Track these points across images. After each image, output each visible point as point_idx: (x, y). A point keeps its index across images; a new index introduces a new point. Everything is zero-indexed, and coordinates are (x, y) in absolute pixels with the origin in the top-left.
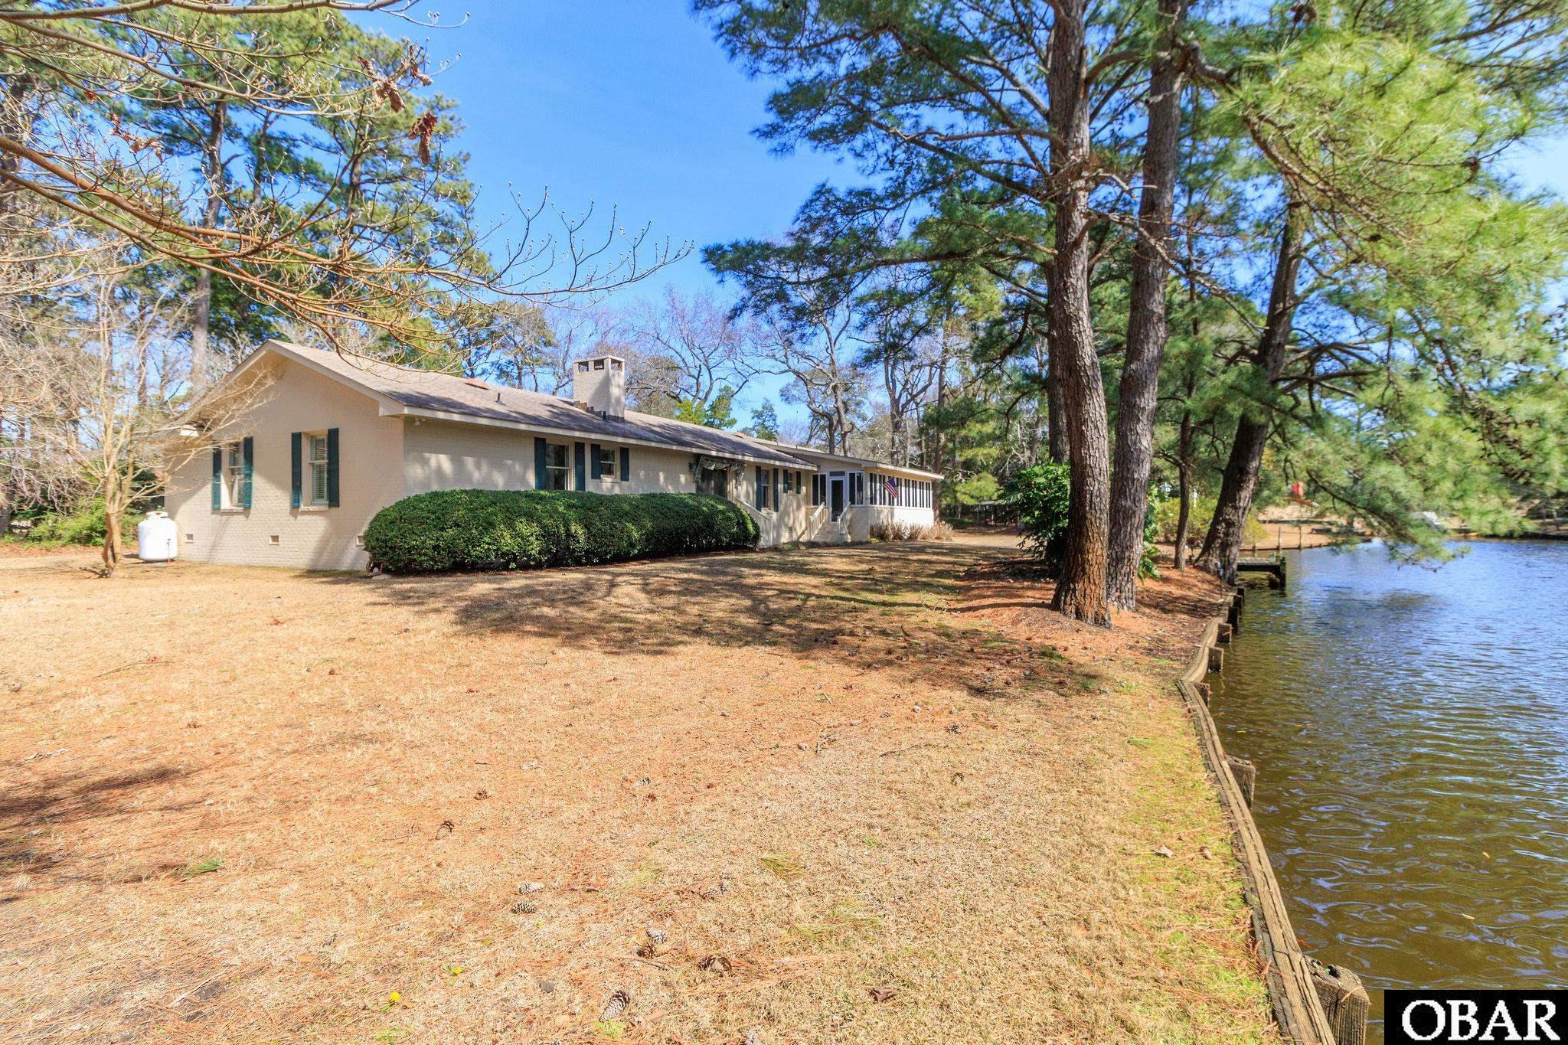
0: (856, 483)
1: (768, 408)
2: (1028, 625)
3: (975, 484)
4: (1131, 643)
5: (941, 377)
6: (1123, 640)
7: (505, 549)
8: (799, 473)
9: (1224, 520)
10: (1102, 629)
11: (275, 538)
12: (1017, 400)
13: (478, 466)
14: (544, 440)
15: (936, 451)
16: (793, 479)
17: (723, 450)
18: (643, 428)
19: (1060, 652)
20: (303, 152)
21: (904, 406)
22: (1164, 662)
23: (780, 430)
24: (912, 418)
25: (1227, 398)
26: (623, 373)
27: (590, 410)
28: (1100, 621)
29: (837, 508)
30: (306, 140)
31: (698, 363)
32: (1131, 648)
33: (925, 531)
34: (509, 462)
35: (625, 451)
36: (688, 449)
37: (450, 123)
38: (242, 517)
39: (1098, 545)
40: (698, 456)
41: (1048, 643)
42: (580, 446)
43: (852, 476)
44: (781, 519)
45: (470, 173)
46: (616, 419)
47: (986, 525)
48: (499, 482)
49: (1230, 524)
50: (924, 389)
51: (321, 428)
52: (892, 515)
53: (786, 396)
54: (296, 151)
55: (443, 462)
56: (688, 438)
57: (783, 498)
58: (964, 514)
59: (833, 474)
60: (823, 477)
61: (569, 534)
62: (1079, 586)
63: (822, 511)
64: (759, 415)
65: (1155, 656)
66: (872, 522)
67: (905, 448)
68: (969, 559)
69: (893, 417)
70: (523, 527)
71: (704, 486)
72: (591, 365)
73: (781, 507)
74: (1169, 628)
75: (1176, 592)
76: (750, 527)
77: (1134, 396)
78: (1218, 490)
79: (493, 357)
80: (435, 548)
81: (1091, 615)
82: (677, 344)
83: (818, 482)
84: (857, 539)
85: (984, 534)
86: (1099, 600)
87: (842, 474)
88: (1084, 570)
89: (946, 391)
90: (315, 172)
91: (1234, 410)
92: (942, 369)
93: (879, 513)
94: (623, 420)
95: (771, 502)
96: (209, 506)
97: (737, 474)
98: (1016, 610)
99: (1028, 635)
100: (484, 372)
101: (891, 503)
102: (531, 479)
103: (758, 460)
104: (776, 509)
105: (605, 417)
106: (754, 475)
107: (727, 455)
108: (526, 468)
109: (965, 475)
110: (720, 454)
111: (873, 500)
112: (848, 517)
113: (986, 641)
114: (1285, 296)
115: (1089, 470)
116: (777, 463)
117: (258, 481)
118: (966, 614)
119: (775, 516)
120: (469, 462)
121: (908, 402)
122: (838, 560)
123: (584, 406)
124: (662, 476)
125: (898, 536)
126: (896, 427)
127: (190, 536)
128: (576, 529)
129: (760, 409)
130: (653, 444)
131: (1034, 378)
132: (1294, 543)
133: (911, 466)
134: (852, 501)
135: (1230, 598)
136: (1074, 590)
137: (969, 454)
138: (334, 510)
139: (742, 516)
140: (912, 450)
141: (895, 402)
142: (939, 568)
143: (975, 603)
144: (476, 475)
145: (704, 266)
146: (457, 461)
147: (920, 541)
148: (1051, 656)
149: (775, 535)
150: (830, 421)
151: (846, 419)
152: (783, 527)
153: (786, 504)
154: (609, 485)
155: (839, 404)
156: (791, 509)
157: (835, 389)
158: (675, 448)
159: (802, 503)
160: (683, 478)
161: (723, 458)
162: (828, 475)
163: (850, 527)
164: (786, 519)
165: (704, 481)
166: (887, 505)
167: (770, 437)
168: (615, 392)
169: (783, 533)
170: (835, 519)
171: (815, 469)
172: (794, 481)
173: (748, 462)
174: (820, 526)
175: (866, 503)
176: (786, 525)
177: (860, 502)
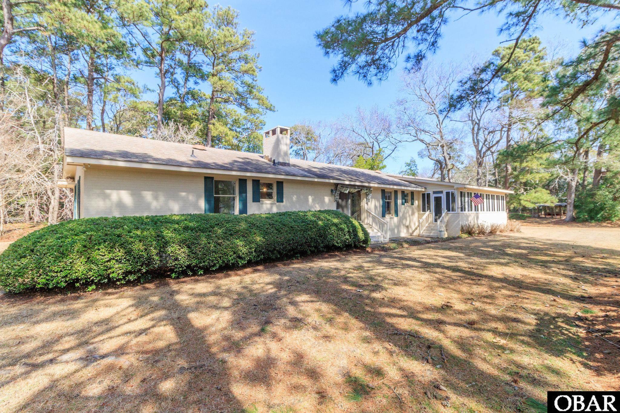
0: (450, 197)
1: (413, 161)
3: (534, 195)
5: (508, 136)
8: (412, 193)
13: (156, 198)
14: (212, 178)
15: (505, 177)
16: (408, 197)
17: (356, 180)
21: (484, 153)
24: (489, 160)
27: (270, 160)
29: (438, 212)
30: (204, 62)
33: (502, 227)
34: (184, 194)
35: (280, 184)
36: (327, 181)
40: (337, 185)
42: (244, 181)
43: (448, 194)
44: (400, 222)
46: (284, 164)
47: (539, 217)
48: (175, 208)
50: (498, 142)
52: (478, 218)
53: (421, 154)
55: (124, 196)
57: (402, 209)
59: (434, 193)
60: (429, 195)
63: (429, 215)
64: (408, 165)
66: (465, 223)
67: (485, 176)
69: (477, 159)
71: (344, 203)
72: (271, 133)
73: (400, 214)
83: (426, 198)
84: (451, 235)
87: (441, 192)
89: (512, 143)
93: (467, 217)
94: (288, 165)
95: (393, 211)
97: (367, 195)
101: (476, 209)
102: (202, 204)
103: (383, 186)
104: (397, 215)
105: (275, 162)
106: (380, 195)
107: (358, 183)
108: (198, 197)
109: (526, 190)
110: (352, 183)
111: (463, 209)
112: (446, 220)
116: (395, 187)
119: (396, 219)
120: (148, 195)
121: (487, 151)
123: (267, 158)
124: (310, 199)
125: (482, 232)
126: (480, 164)
129: (409, 162)
130: (299, 178)
133: (489, 186)
134: (448, 210)
140: (489, 177)
141: (479, 152)
144: (154, 205)
146: (136, 195)
147: (498, 235)
149: (396, 231)
150: (441, 165)
151: (449, 163)
152: (402, 226)
153: (404, 212)
154: (269, 206)
155: (445, 154)
156: (408, 215)
157: (442, 146)
158: (316, 180)
159: (415, 211)
160: (327, 199)
161: (354, 186)
162: (431, 193)
163: (446, 226)
164: (404, 222)
165: (343, 200)
166: (473, 211)
167: (414, 175)
168: (284, 148)
169: (402, 230)
170: (436, 221)
171: (423, 190)
172: (409, 198)
173: (374, 188)
174: (427, 225)
175: (458, 210)
176: (404, 225)
177: (454, 210)
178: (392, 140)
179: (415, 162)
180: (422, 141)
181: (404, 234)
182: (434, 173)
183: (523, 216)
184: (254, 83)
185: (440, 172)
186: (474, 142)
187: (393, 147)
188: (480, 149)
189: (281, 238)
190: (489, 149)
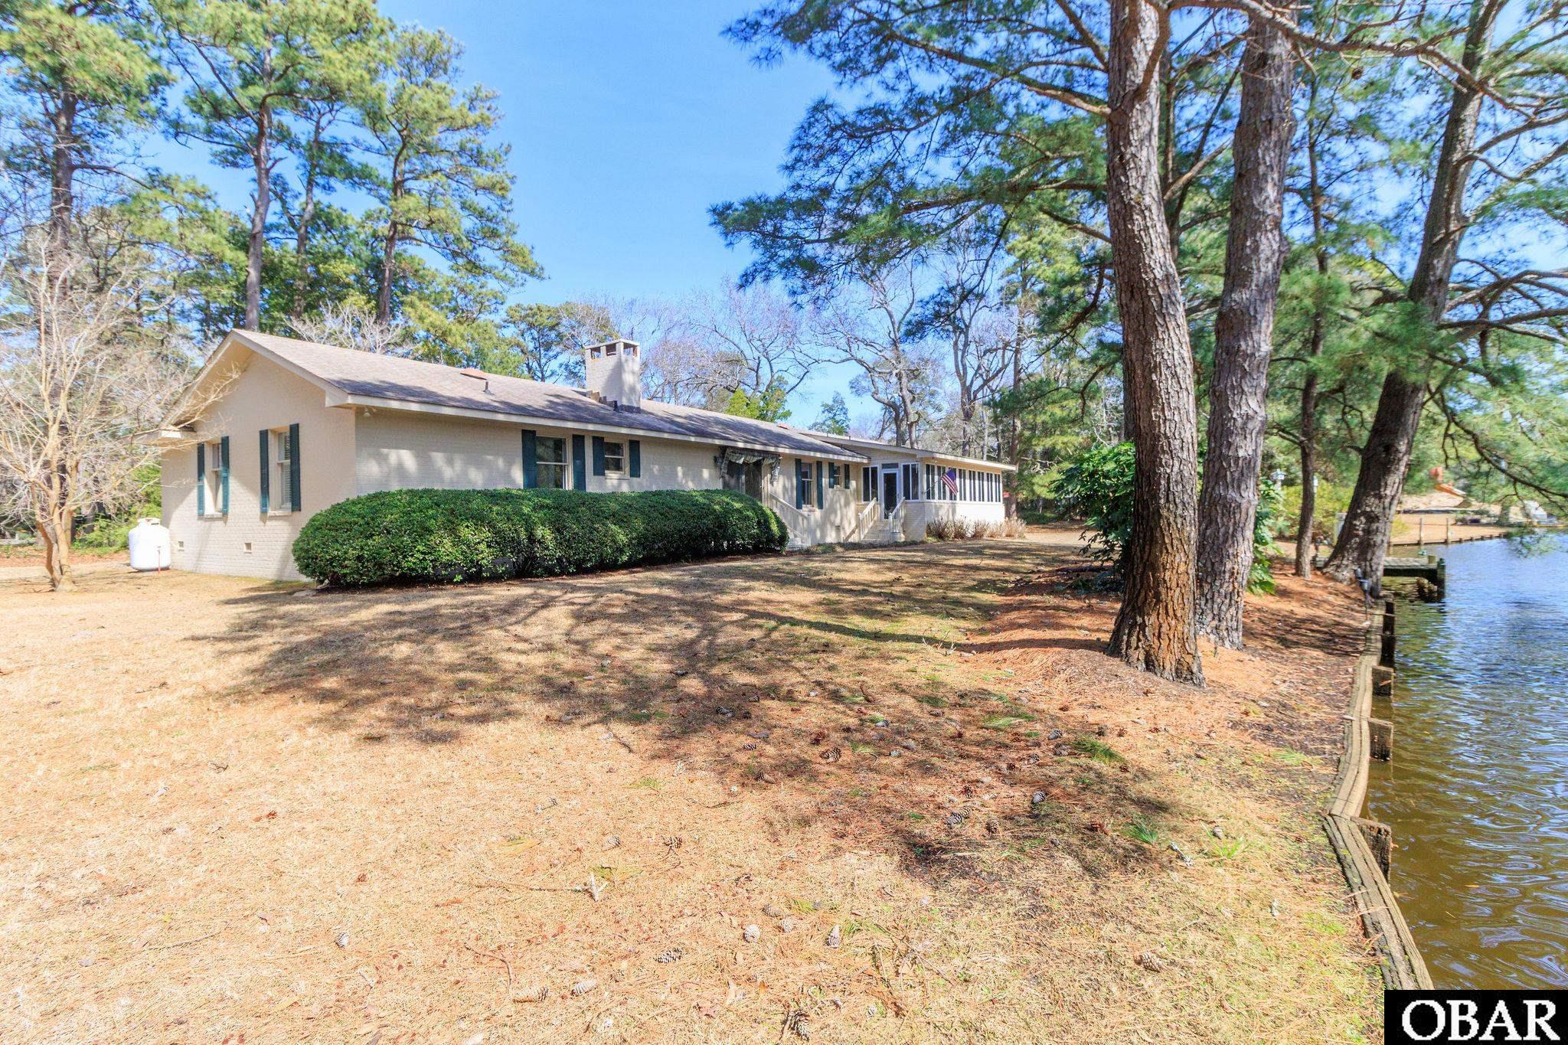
0: (911, 474)
1: (839, 401)
2: (1068, 681)
4: (1236, 717)
5: (1016, 361)
6: (1223, 709)
7: (445, 559)
8: (847, 466)
9: (1364, 513)
10: (1189, 686)
11: (249, 545)
12: (1095, 375)
13: (450, 462)
14: (534, 432)
15: (1012, 441)
16: (840, 473)
17: (754, 442)
18: (662, 419)
19: (1111, 741)
20: (356, 157)
21: (977, 392)
22: (1295, 758)
23: (850, 423)
25: (1370, 350)
26: (638, 359)
27: (603, 400)
28: (1185, 674)
29: (890, 503)
30: (357, 143)
31: (756, 354)
32: (1235, 725)
33: (992, 528)
34: (490, 457)
35: (635, 444)
36: (710, 441)
37: (487, 113)
38: (221, 523)
39: (1180, 557)
40: (724, 449)
41: (1094, 717)
42: (578, 439)
43: (906, 468)
44: (826, 519)
45: (512, 165)
46: (630, 409)
48: (477, 479)
49: (1372, 518)
50: (1000, 372)
51: (283, 424)
52: (954, 512)
53: (855, 387)
54: (350, 156)
55: (407, 458)
56: (716, 429)
57: (829, 494)
58: (1045, 508)
59: (885, 466)
60: (874, 470)
61: (532, 539)
62: (1151, 620)
63: (874, 507)
64: (829, 409)
65: (1278, 743)
66: (928, 519)
68: (1028, 564)
69: (964, 404)
70: (466, 532)
72: (603, 350)
73: (826, 504)
74: (1295, 678)
75: (1301, 611)
76: (774, 527)
77: (1237, 338)
78: (1354, 476)
79: (562, 358)
80: (359, 558)
81: (1169, 663)
82: (736, 336)
83: (870, 475)
84: (911, 538)
85: (1067, 529)
86: (1183, 642)
87: (896, 466)
88: (1157, 595)
89: (1023, 375)
90: (369, 176)
91: (1381, 366)
92: (1017, 352)
93: (938, 509)
94: (639, 410)
95: (814, 498)
96: (195, 511)
97: (772, 468)
98: (1054, 654)
99: (1063, 700)
100: (553, 373)
101: (953, 497)
102: (518, 476)
103: (798, 452)
104: (821, 506)
105: (615, 405)
106: (793, 469)
107: (758, 447)
108: (510, 464)
109: (1044, 466)
110: (749, 446)
111: (930, 495)
112: (902, 513)
113: (992, 714)
114: (1448, 216)
115: (1163, 441)
116: (818, 455)
117: (233, 484)
118: (985, 655)
119: (818, 513)
120: (439, 458)
122: (865, 566)
123: (596, 396)
124: (679, 471)
125: (960, 535)
126: (968, 415)
127: (181, 544)
128: (543, 532)
129: (830, 403)
130: (666, 436)
131: (1112, 347)
132: (1440, 536)
133: (989, 458)
134: (907, 497)
135: (1378, 621)
136: (1143, 626)
137: (1048, 442)
138: (297, 514)
139: (764, 514)
141: (966, 389)
142: (984, 576)
143: (1000, 637)
144: (448, 473)
145: (713, 228)
146: (422, 457)
147: (986, 540)
148: (1091, 751)
149: (818, 533)
150: (896, 412)
151: (912, 409)
152: (829, 525)
153: (832, 501)
154: (615, 482)
155: (905, 392)
156: (838, 506)
157: (899, 376)
158: (693, 439)
159: (851, 498)
160: (706, 473)
161: (753, 451)
162: (879, 467)
163: (903, 525)
164: (832, 517)
165: (731, 476)
166: (948, 500)
167: (841, 431)
168: (629, 379)
169: (829, 531)
170: (887, 517)
171: (865, 461)
172: (842, 475)
173: (784, 454)
174: (871, 524)
175: (923, 498)
176: (832, 524)
177: (916, 497)
178: (799, 356)
179: (842, 402)
180: (861, 362)
181: (831, 538)
182: (883, 429)
183: (1044, 517)
184: (504, 214)
185: (894, 427)
186: (958, 371)
187: (801, 371)
188: (968, 383)
189: (669, 526)
190: (986, 382)
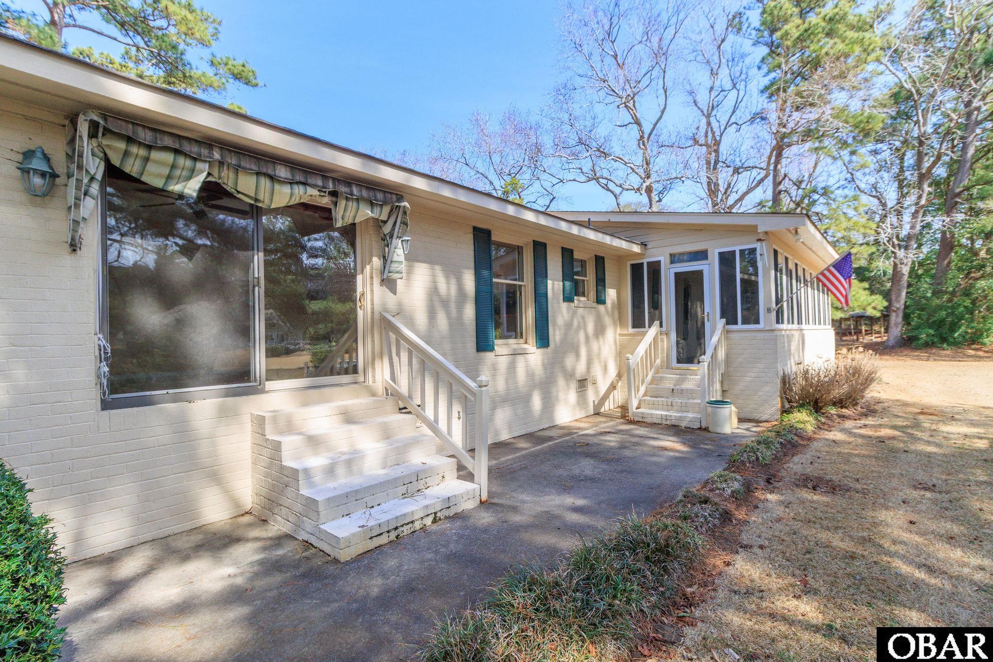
0: (739, 270)
8: (599, 260)
16: (585, 270)
29: (691, 335)
43: (726, 259)
44: (554, 366)
59: (674, 259)
60: (655, 269)
66: (784, 366)
73: (555, 335)
83: (644, 279)
87: (702, 255)
95: (527, 326)
104: (543, 340)
106: (466, 251)
112: (721, 358)
119: (537, 356)
134: (731, 320)
149: (537, 402)
152: (561, 382)
153: (569, 325)
156: (582, 336)
159: (607, 320)
162: (664, 260)
164: (569, 361)
169: (562, 396)
171: (636, 249)
172: (590, 278)
174: (652, 375)
175: (766, 319)
176: (569, 376)
177: (751, 316)
